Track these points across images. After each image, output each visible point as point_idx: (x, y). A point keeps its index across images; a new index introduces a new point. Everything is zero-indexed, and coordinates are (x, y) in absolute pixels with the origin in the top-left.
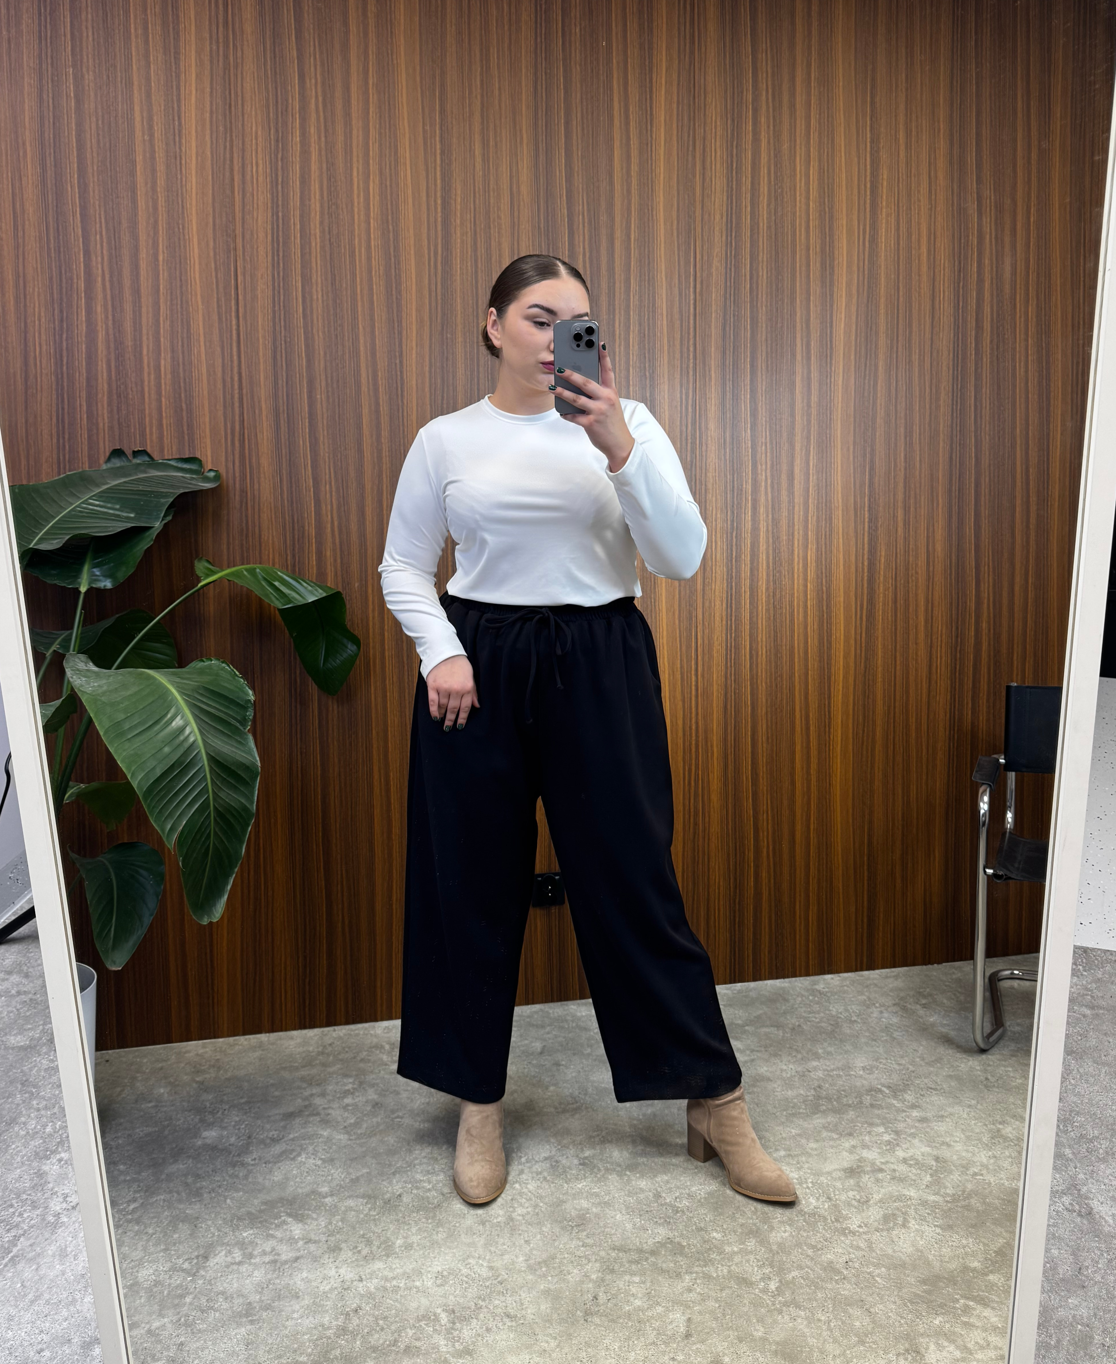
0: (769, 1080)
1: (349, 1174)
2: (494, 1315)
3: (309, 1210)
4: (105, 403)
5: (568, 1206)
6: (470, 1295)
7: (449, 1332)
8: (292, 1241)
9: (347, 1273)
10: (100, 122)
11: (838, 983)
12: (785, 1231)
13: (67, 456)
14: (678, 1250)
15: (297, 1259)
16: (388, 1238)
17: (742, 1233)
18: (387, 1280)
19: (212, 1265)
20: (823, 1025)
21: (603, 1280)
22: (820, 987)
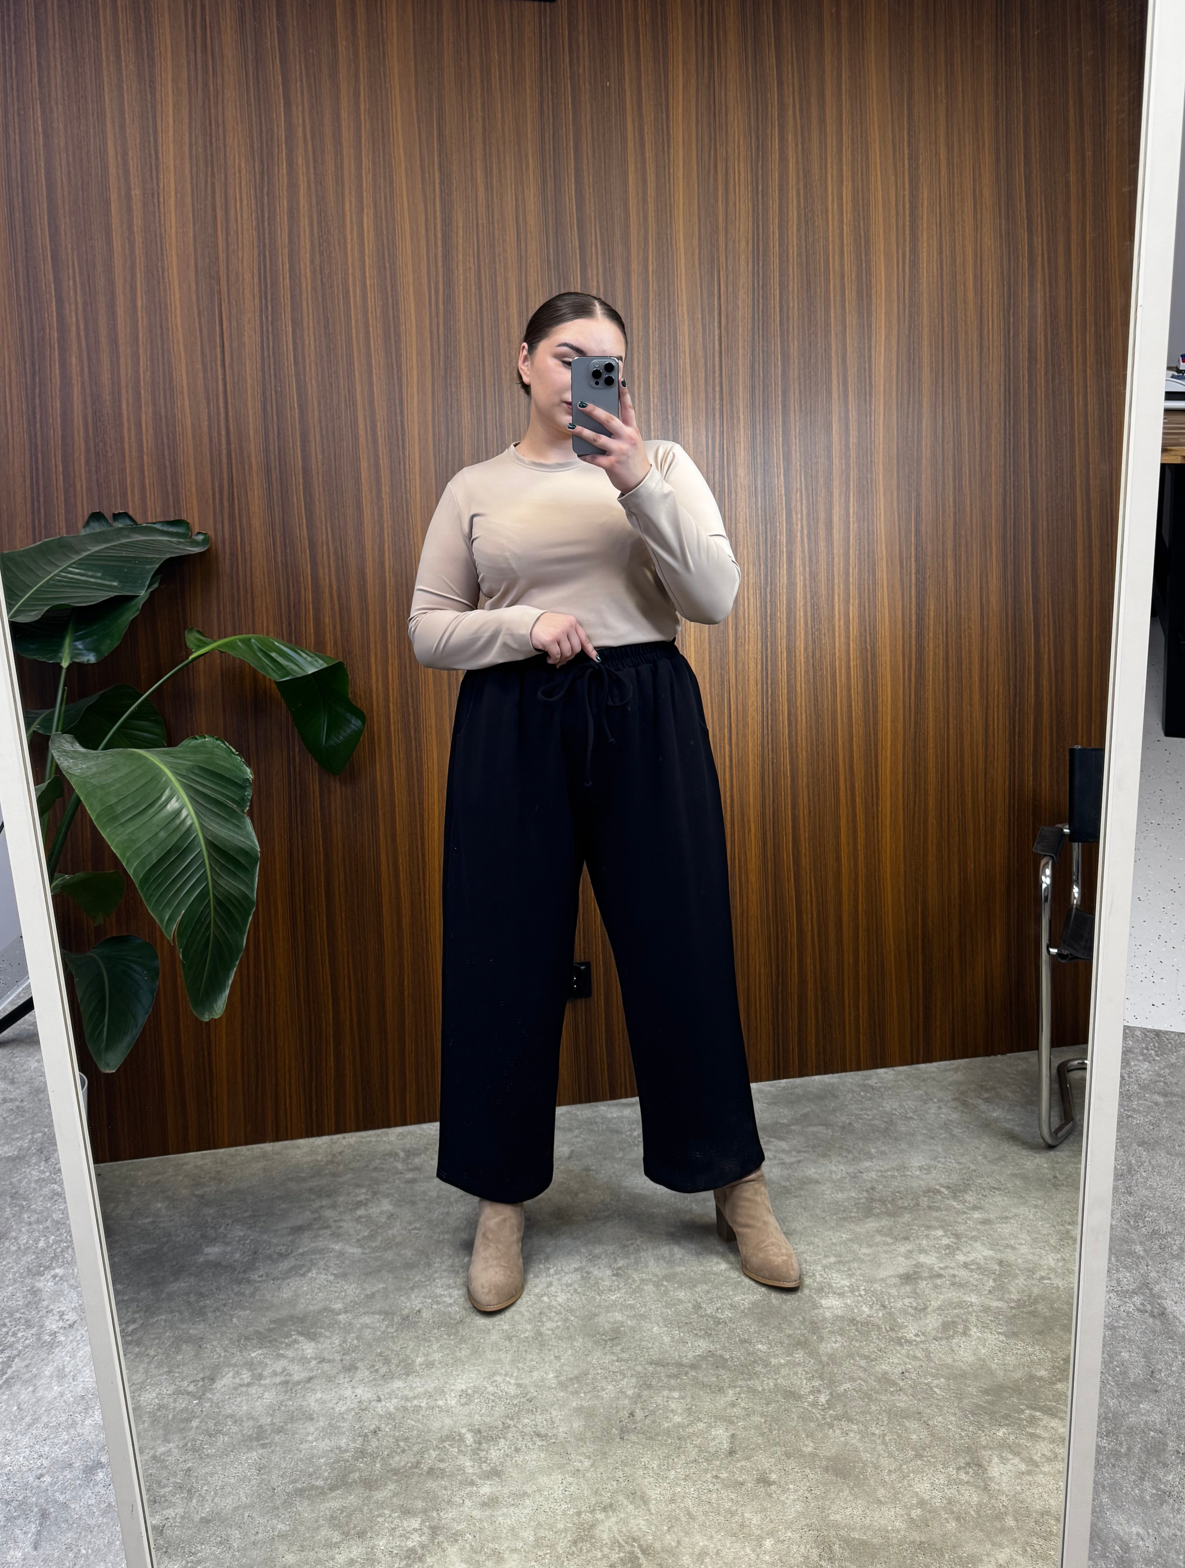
0: (817, 1182)
1: (365, 1289)
2: (523, 1435)
3: (321, 1327)
4: (83, 462)
5: (600, 1320)
6: (496, 1414)
7: (475, 1452)
8: (304, 1360)
9: (364, 1393)
10: (71, 159)
11: (892, 1077)
12: (836, 1342)
13: (43, 522)
14: (720, 1363)
15: (310, 1379)
16: (407, 1356)
17: (789, 1345)
18: (407, 1399)
19: (219, 1387)
20: (876, 1122)
21: (639, 1396)
22: (873, 1082)
